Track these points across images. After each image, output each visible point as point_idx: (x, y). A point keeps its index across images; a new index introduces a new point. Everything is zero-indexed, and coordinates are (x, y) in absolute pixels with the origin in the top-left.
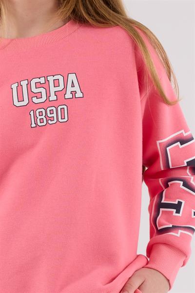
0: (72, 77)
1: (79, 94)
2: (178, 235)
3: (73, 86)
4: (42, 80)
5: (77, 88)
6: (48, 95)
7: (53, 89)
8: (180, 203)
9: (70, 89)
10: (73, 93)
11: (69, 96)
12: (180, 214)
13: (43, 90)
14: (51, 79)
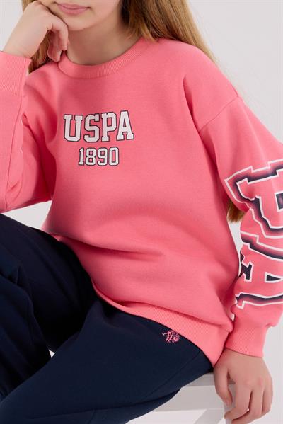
0: (124, 115)
1: (130, 136)
3: (125, 126)
4: (97, 118)
5: (128, 129)
7: (106, 129)
8: (250, 266)
9: (121, 129)
10: (125, 134)
11: (120, 137)
12: (250, 280)
13: (96, 129)
14: (104, 116)
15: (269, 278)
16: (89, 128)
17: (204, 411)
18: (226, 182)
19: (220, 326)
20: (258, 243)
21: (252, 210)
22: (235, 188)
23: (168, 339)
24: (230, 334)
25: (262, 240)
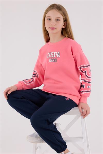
0: (59, 53)
1: (59, 57)
2: (83, 93)
4: (53, 53)
5: (59, 55)
6: (53, 56)
7: (55, 55)
8: (84, 85)
10: (58, 56)
11: (57, 57)
12: (84, 88)
13: (53, 55)
14: (55, 53)
15: (88, 87)
16: (51, 55)
17: (76, 115)
18: (79, 68)
19: (77, 96)
20: (86, 80)
21: (84, 73)
22: (80, 69)
23: (67, 99)
24: (80, 98)
25: (87, 79)
